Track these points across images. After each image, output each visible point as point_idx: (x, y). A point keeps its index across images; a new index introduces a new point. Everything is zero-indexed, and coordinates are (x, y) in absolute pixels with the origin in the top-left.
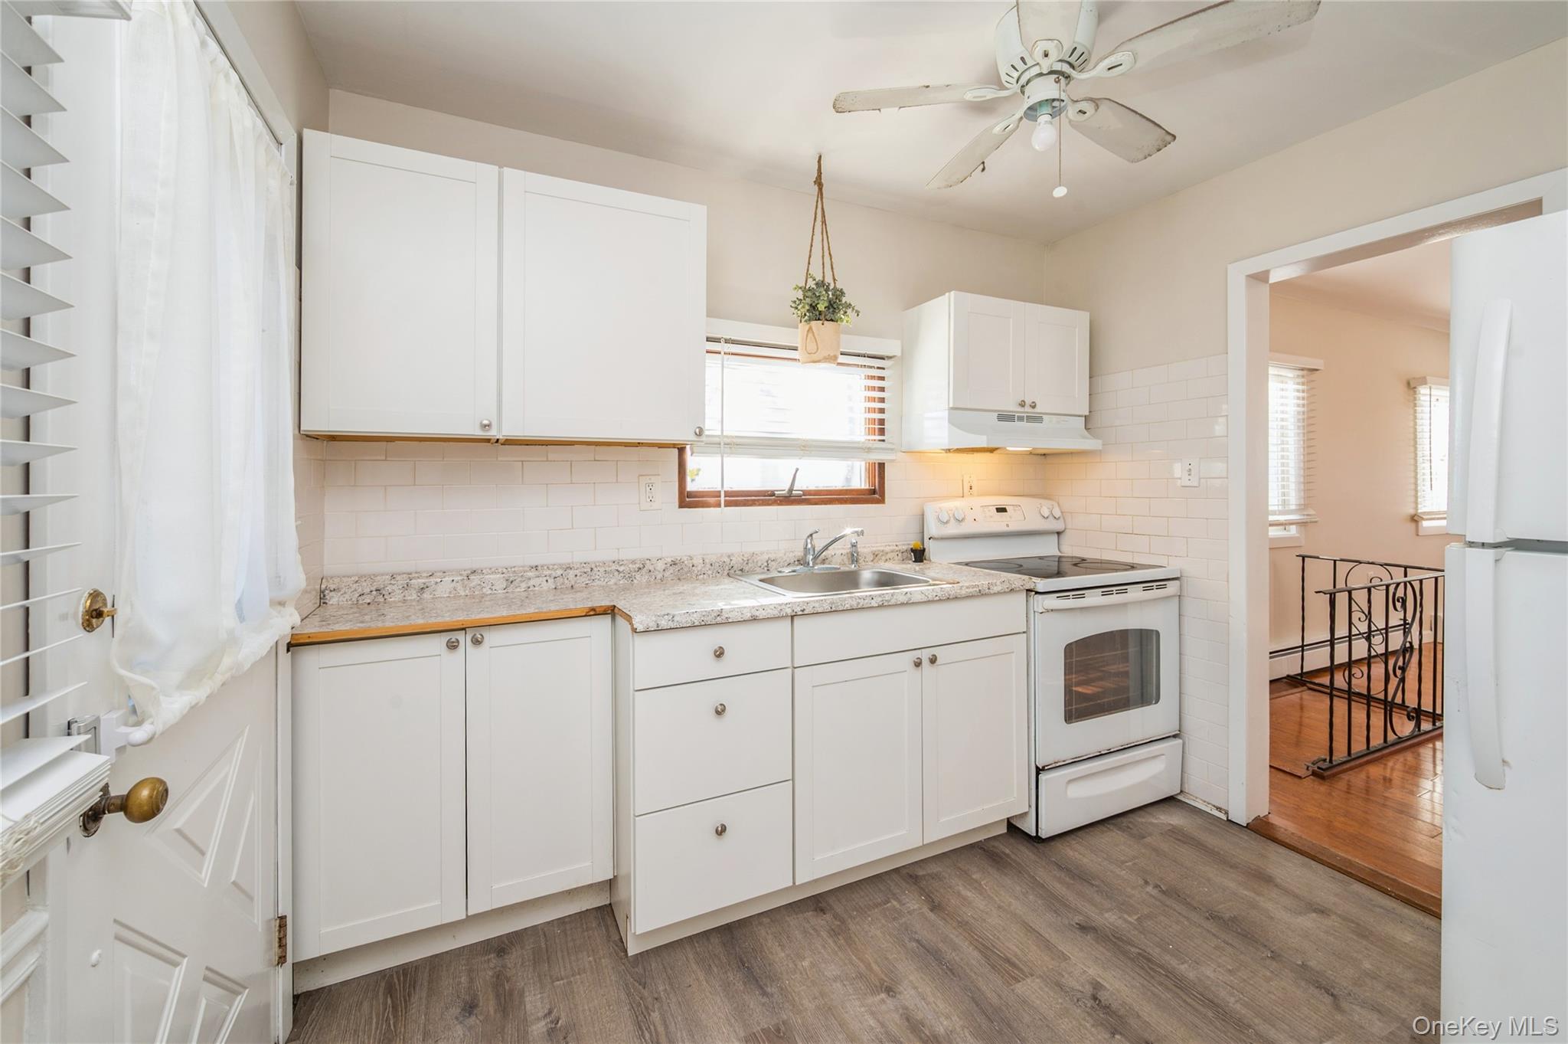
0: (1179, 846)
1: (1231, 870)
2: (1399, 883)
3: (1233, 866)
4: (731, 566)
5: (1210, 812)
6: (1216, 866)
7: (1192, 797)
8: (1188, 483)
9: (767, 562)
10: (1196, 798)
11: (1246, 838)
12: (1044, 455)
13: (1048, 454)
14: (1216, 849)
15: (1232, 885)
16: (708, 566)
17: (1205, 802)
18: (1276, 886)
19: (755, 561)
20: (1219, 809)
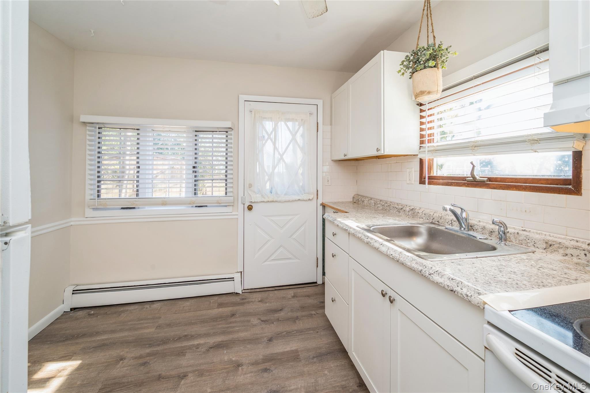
4: (433, 217)
9: (451, 221)
16: (424, 214)
19: (445, 219)
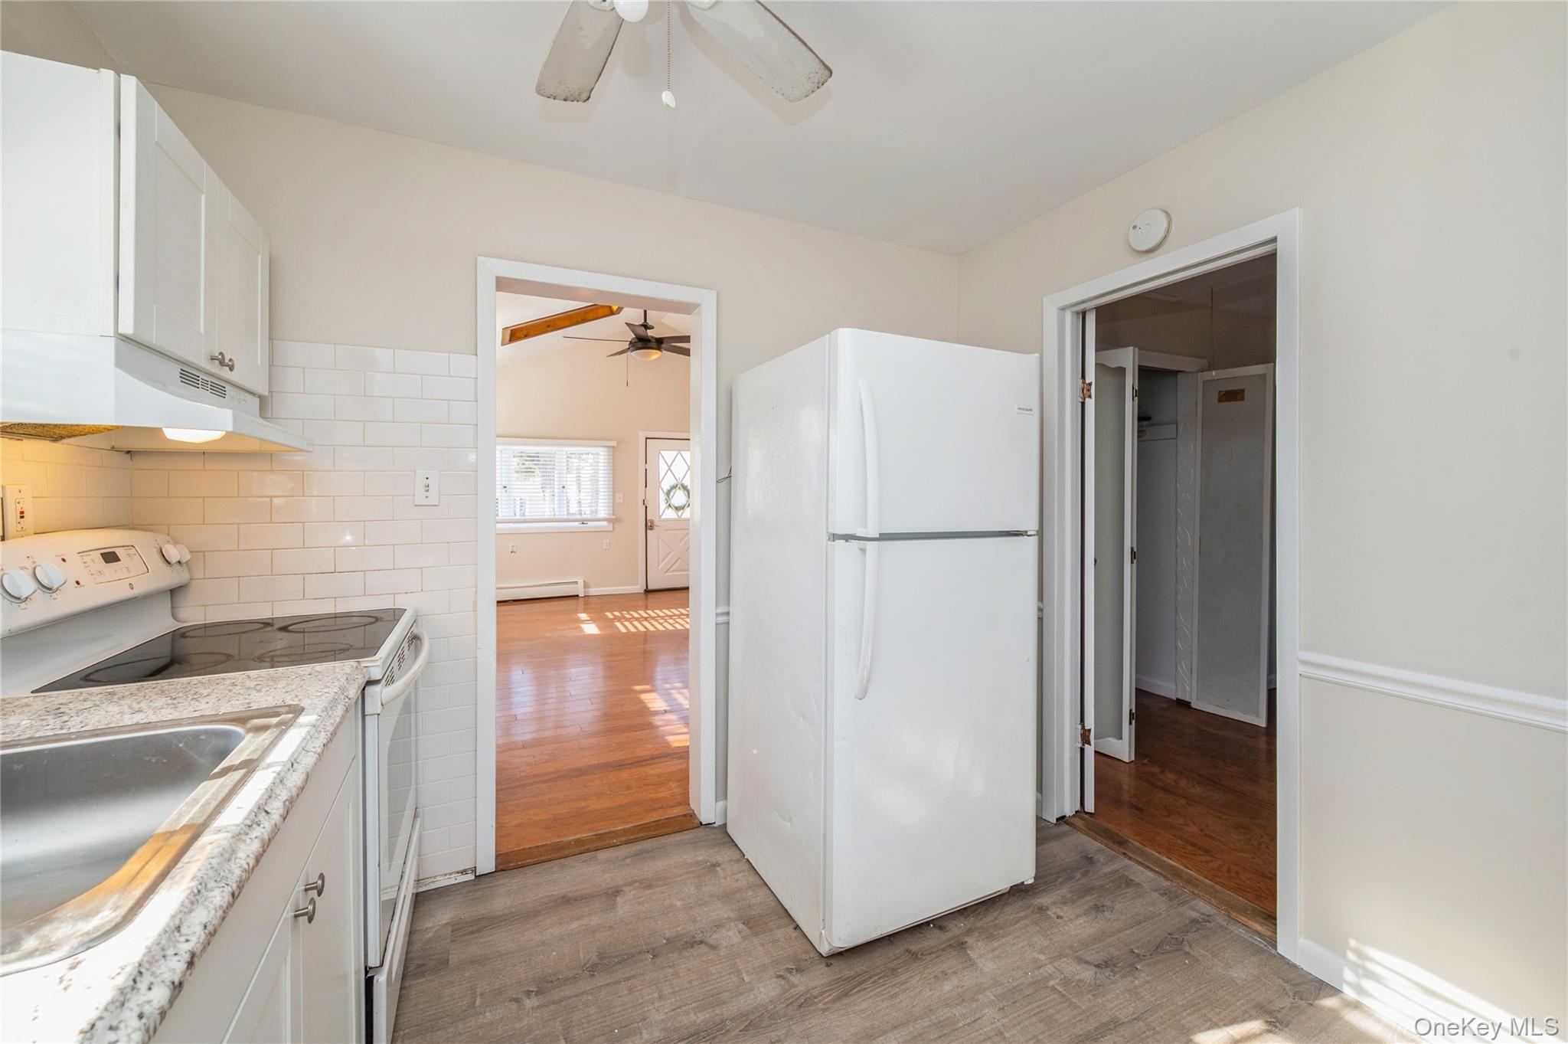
0: (481, 938)
1: (541, 918)
2: (615, 831)
3: (536, 913)
5: (456, 882)
6: (528, 926)
7: (430, 880)
8: (425, 502)
10: (435, 877)
11: (506, 881)
12: (128, 452)
13: (139, 453)
14: (506, 911)
15: (557, 931)
17: (446, 875)
18: (576, 900)
20: (464, 872)
